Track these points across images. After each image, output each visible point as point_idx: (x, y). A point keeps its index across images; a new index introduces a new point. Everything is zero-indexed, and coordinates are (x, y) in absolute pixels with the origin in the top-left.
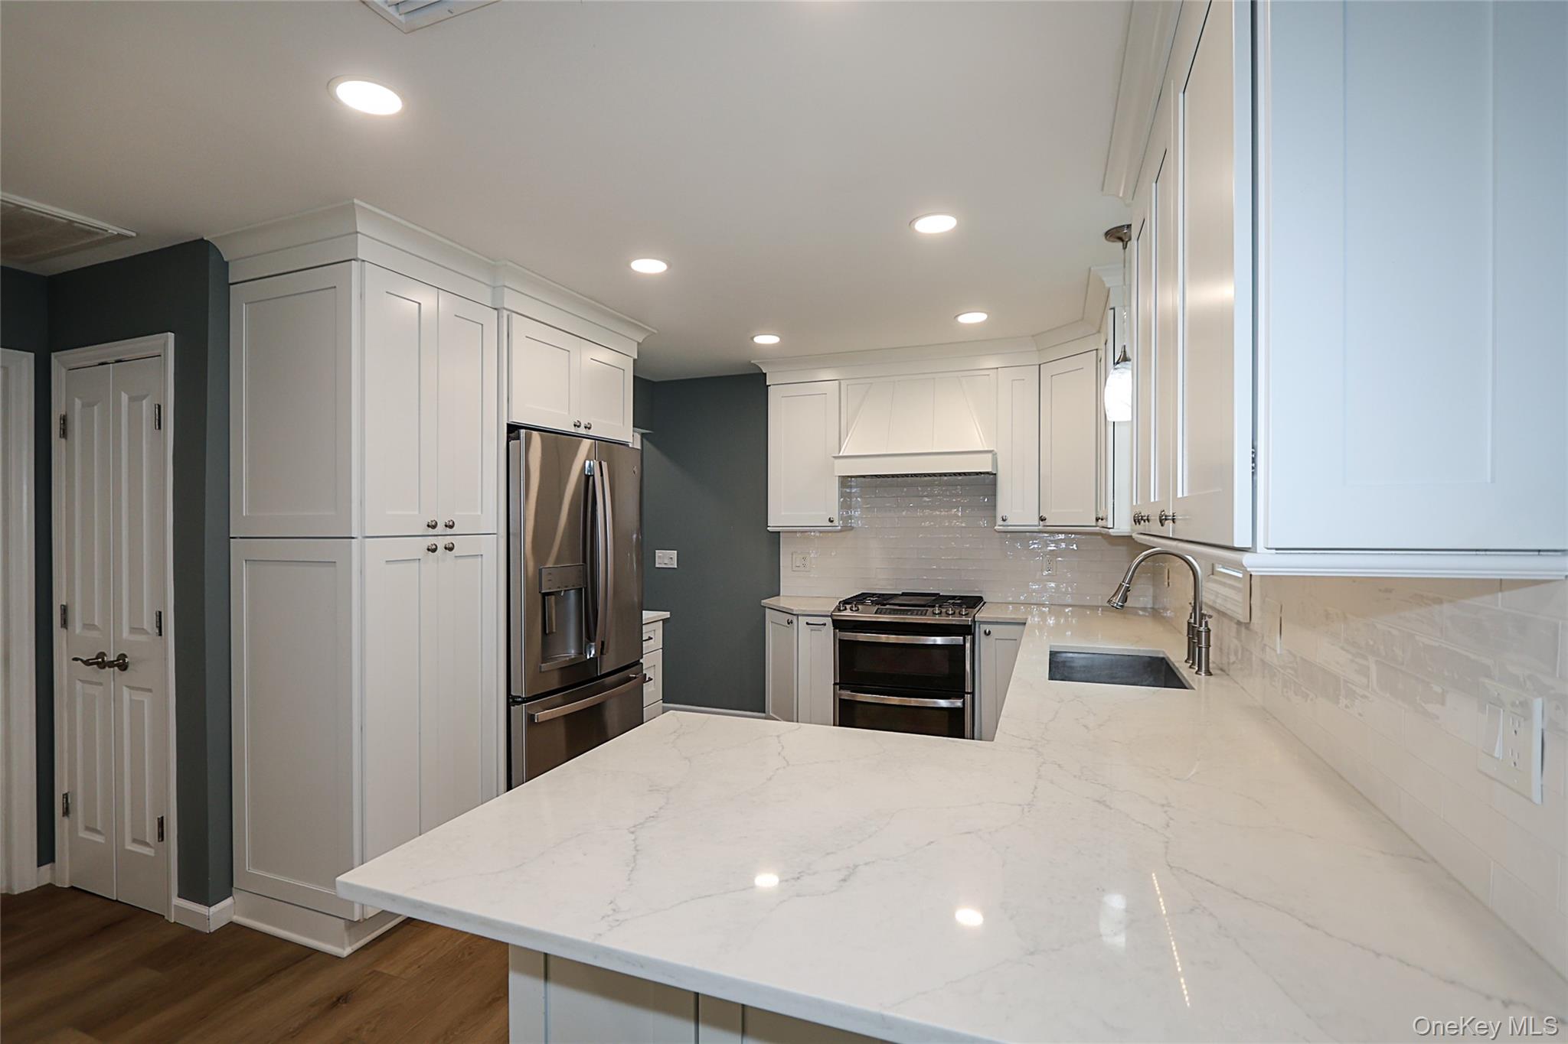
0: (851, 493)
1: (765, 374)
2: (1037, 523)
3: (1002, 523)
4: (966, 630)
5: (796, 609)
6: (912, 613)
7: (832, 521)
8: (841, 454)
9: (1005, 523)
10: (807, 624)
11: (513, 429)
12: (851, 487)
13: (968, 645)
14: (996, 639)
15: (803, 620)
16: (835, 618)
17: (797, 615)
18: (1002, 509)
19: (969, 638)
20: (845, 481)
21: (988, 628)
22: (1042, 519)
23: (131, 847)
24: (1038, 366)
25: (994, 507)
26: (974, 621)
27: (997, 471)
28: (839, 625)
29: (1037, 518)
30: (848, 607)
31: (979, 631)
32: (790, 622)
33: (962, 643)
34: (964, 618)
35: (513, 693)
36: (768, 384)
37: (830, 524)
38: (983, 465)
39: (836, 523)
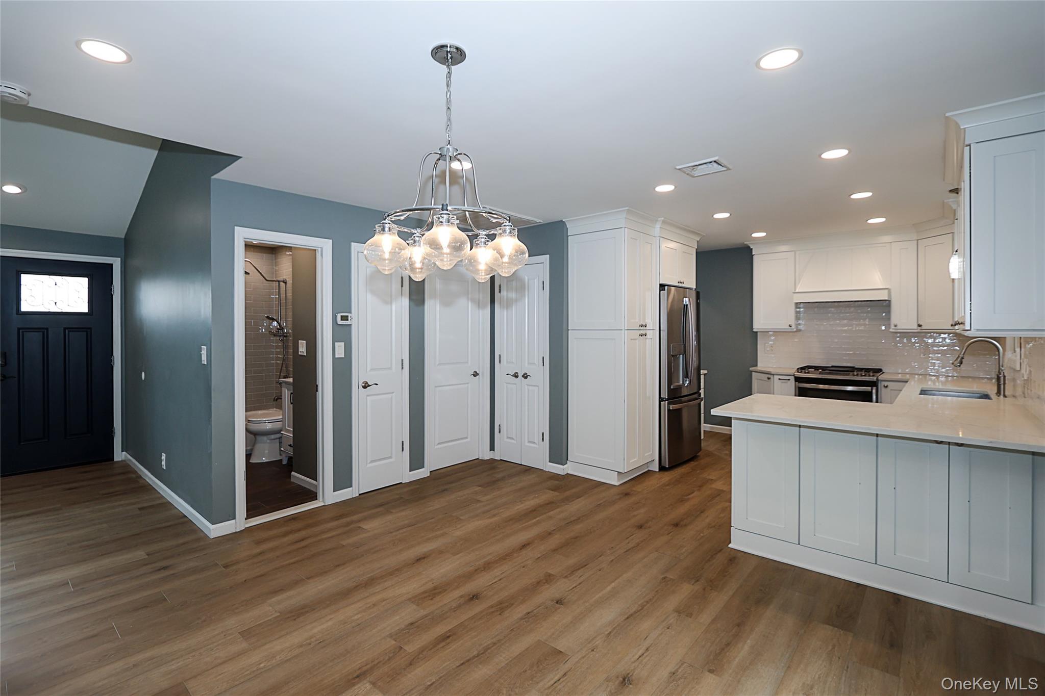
0: (799, 311)
1: (752, 249)
2: (916, 328)
3: (893, 327)
4: (874, 384)
5: (773, 371)
6: (840, 375)
7: (790, 326)
8: (797, 291)
9: (896, 328)
10: (779, 379)
11: (662, 287)
12: (799, 308)
13: (874, 391)
14: (891, 390)
15: (776, 377)
16: (796, 376)
17: (773, 375)
18: (895, 319)
19: (874, 388)
20: (797, 305)
21: (886, 384)
22: (920, 326)
23: (527, 444)
24: (916, 242)
25: (889, 319)
26: (877, 380)
27: (891, 298)
28: (798, 379)
29: (916, 325)
30: (803, 371)
31: (881, 385)
32: (769, 378)
33: (870, 390)
34: (871, 378)
35: (662, 396)
36: (753, 254)
37: (790, 328)
38: (883, 296)
39: (793, 327)
